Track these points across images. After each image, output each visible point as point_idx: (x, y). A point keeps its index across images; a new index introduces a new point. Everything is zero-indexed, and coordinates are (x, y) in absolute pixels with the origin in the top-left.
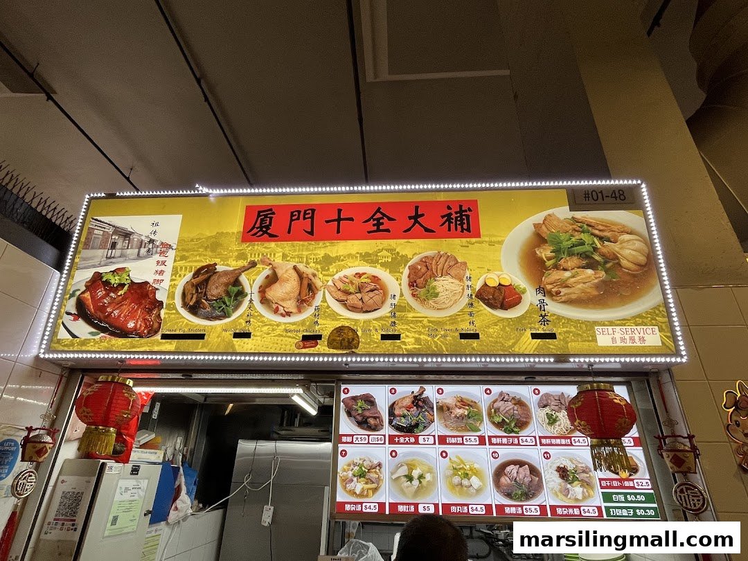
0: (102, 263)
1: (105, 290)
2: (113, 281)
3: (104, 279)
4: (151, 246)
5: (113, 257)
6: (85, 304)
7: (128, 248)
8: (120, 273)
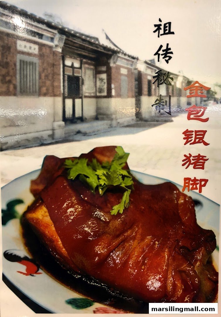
0: (59, 134)
1: (81, 202)
2: (93, 181)
3: (73, 175)
4: (163, 90)
5: (82, 119)
6: (43, 235)
7: (109, 95)
8: (105, 160)
